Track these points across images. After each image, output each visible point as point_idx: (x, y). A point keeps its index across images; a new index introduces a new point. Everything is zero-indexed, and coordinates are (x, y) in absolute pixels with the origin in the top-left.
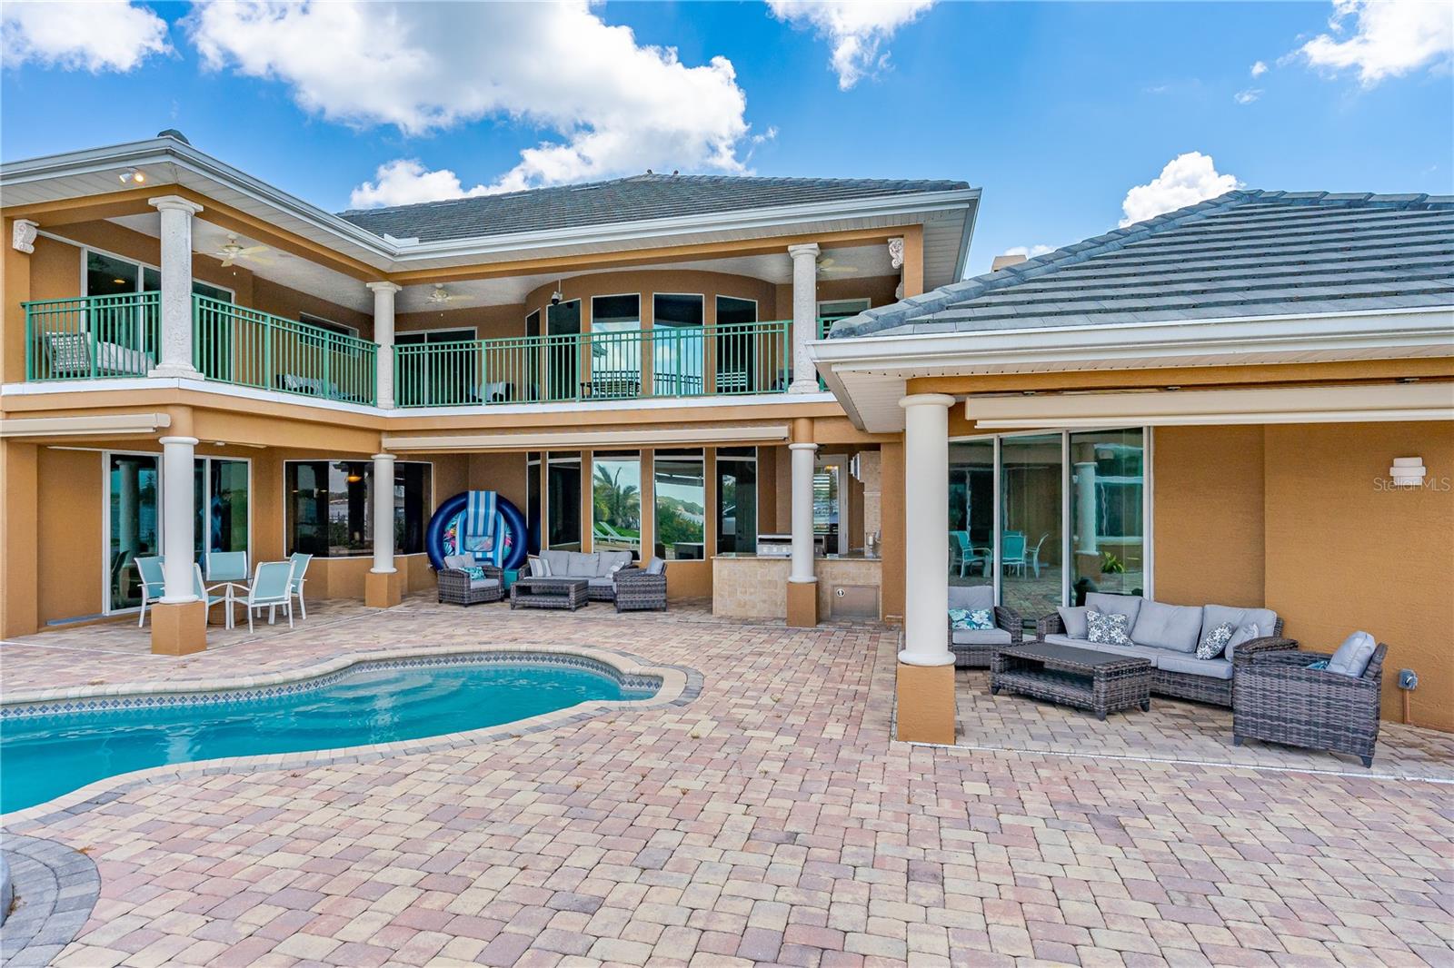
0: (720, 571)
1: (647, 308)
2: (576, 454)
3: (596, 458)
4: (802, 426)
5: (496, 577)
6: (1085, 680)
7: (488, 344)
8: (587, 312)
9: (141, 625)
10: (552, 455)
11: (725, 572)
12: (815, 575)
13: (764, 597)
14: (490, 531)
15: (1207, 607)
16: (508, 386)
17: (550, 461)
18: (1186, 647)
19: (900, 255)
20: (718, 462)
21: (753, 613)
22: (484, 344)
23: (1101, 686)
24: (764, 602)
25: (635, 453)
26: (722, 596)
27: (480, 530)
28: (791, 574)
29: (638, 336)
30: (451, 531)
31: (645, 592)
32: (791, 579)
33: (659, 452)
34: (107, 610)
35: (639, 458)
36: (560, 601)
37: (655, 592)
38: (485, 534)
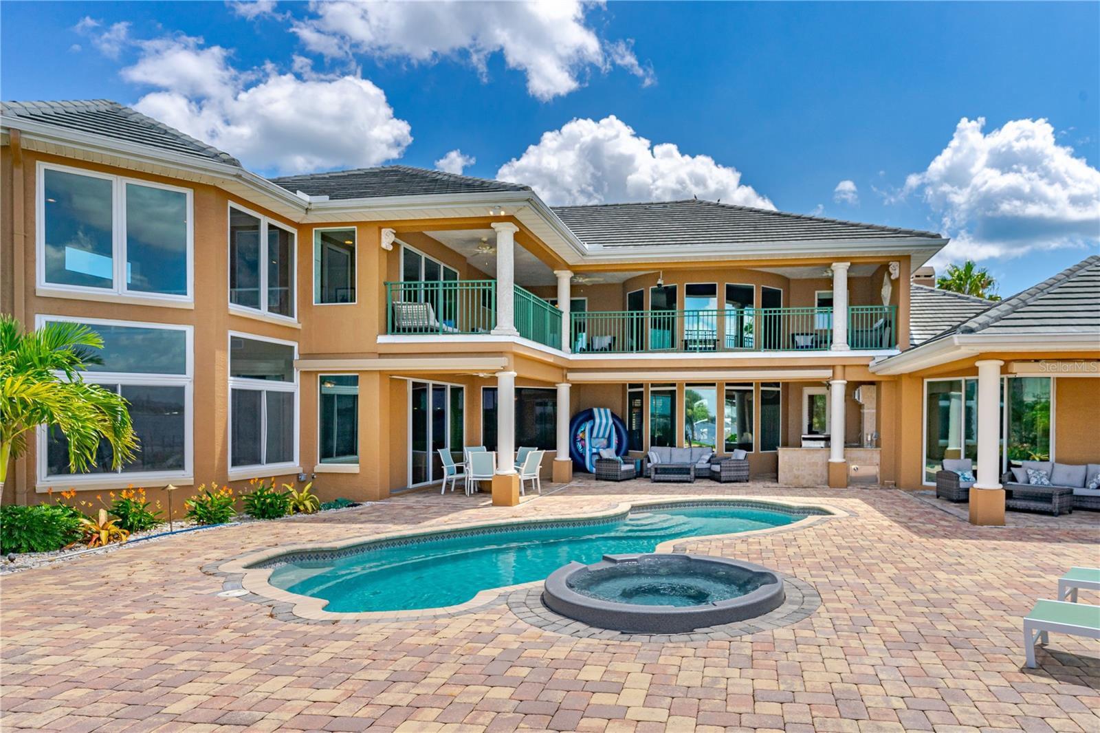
0: (783, 457)
1: (721, 291)
2: (674, 385)
4: (839, 371)
5: (632, 463)
6: (1047, 498)
7: (638, 314)
8: (681, 293)
9: (443, 493)
10: (653, 385)
11: (786, 458)
12: (844, 458)
13: (811, 472)
14: (607, 435)
15: (1089, 465)
16: (614, 338)
17: (651, 389)
18: (1080, 485)
19: (897, 271)
20: (762, 391)
21: (804, 482)
22: (635, 315)
23: (1056, 500)
24: (810, 475)
25: (714, 385)
26: (784, 472)
27: (601, 435)
28: (830, 457)
29: (715, 313)
30: (581, 435)
31: (737, 470)
32: (830, 460)
33: (728, 384)
34: (410, 485)
35: (716, 388)
36: (684, 477)
37: (743, 470)
38: (603, 437)
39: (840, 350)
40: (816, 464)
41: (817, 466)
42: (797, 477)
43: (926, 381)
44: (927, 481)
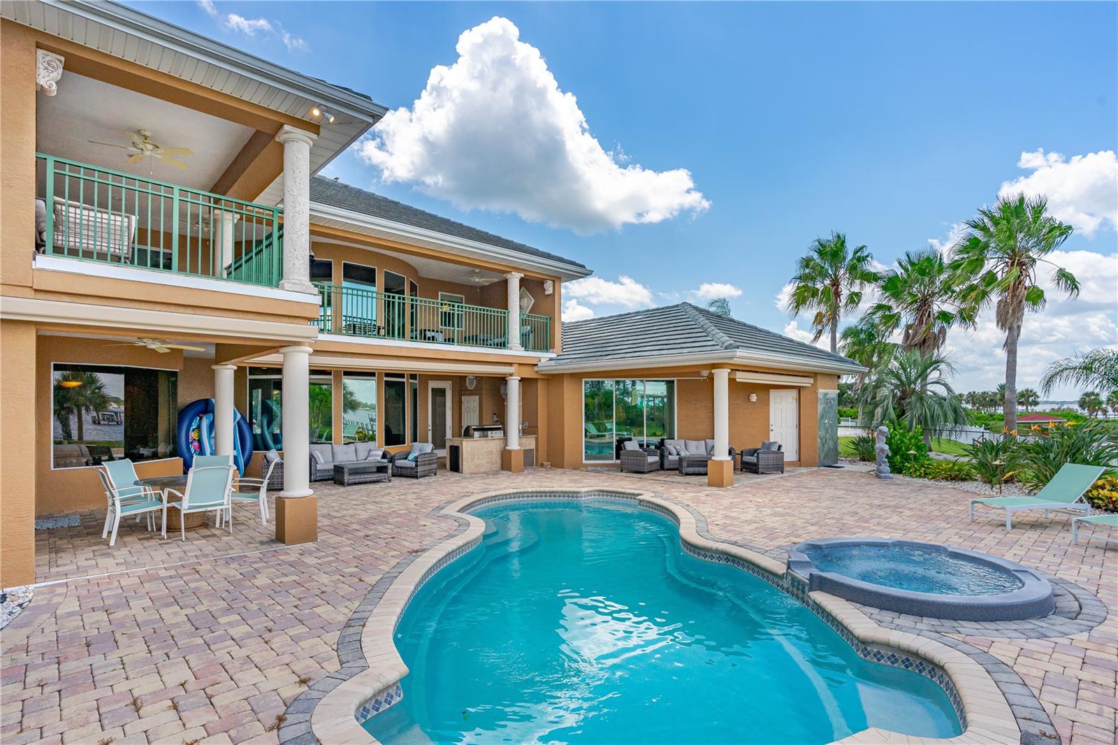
0: (467, 448)
3: (345, 377)
4: (514, 368)
13: (488, 460)
21: (482, 469)
24: (488, 463)
25: (373, 374)
26: (468, 462)
28: (507, 445)
32: (507, 448)
35: (376, 378)
39: (515, 350)
40: (491, 452)
41: (492, 454)
42: (478, 466)
43: (584, 380)
44: (586, 460)
